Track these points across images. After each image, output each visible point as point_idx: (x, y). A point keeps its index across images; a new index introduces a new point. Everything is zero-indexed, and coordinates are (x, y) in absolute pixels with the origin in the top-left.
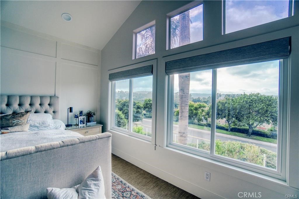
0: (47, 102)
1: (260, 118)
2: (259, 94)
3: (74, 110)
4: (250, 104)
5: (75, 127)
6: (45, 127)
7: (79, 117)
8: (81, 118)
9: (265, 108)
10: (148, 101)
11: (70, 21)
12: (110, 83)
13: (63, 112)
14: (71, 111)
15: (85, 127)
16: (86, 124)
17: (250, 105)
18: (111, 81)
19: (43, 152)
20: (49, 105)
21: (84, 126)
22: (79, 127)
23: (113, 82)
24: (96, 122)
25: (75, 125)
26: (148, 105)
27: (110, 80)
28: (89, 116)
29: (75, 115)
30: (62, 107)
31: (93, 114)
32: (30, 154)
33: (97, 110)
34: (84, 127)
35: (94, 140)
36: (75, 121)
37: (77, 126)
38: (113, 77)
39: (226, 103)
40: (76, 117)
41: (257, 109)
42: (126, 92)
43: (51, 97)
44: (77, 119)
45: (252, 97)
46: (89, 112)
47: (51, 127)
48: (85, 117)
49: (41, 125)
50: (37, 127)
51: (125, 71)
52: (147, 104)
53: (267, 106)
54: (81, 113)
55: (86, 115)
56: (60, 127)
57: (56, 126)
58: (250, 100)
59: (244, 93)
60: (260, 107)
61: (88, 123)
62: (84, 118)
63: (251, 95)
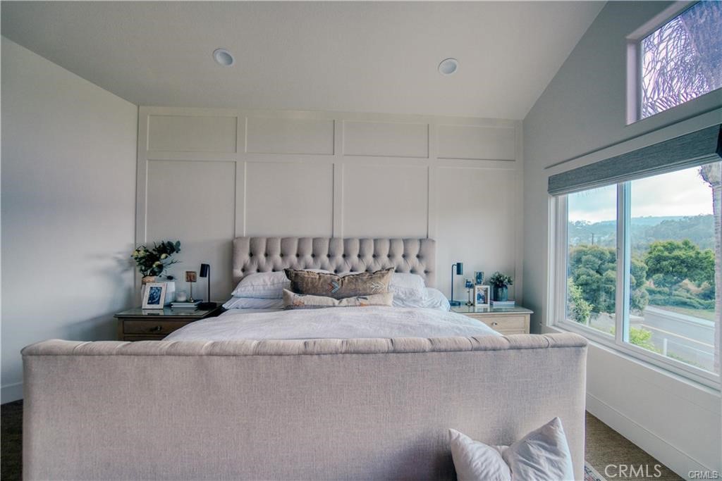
0: (414, 250)
3: (465, 269)
5: (467, 307)
6: (415, 301)
7: (477, 287)
8: (480, 289)
10: (662, 248)
11: (455, 72)
12: (552, 201)
13: (443, 273)
14: (459, 272)
15: (489, 310)
16: (491, 304)
18: (553, 196)
19: (442, 353)
20: (418, 256)
21: (487, 309)
22: (476, 311)
23: (560, 197)
24: (513, 303)
25: (466, 304)
26: (665, 263)
27: (550, 193)
28: (498, 284)
29: (467, 282)
30: (441, 261)
31: (507, 280)
32: (424, 351)
33: (515, 271)
34: (485, 311)
35: (541, 348)
36: (465, 295)
37: (472, 307)
38: (562, 183)
40: (469, 286)
42: (578, 222)
43: (421, 241)
44: (472, 290)
46: (497, 275)
47: (423, 302)
48: (489, 287)
49: (409, 298)
50: (402, 300)
51: (601, 162)
52: (659, 259)
54: (479, 276)
55: (491, 282)
56: (441, 305)
57: (432, 303)
61: (495, 303)
62: (487, 289)
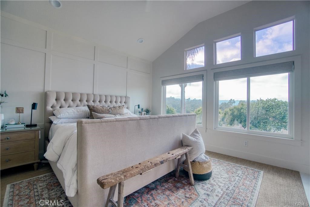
1: (278, 124)
2: (276, 99)
3: (140, 107)
4: (266, 109)
9: (283, 114)
11: (142, 43)
12: (162, 87)
17: (266, 111)
20: (125, 102)
23: (164, 86)
27: (162, 85)
29: (139, 111)
39: (242, 108)
41: (274, 114)
43: (125, 97)
45: (269, 103)
51: (178, 78)
53: (284, 111)
54: (142, 109)
58: (267, 105)
59: (260, 98)
60: (278, 113)
63: (267, 101)
